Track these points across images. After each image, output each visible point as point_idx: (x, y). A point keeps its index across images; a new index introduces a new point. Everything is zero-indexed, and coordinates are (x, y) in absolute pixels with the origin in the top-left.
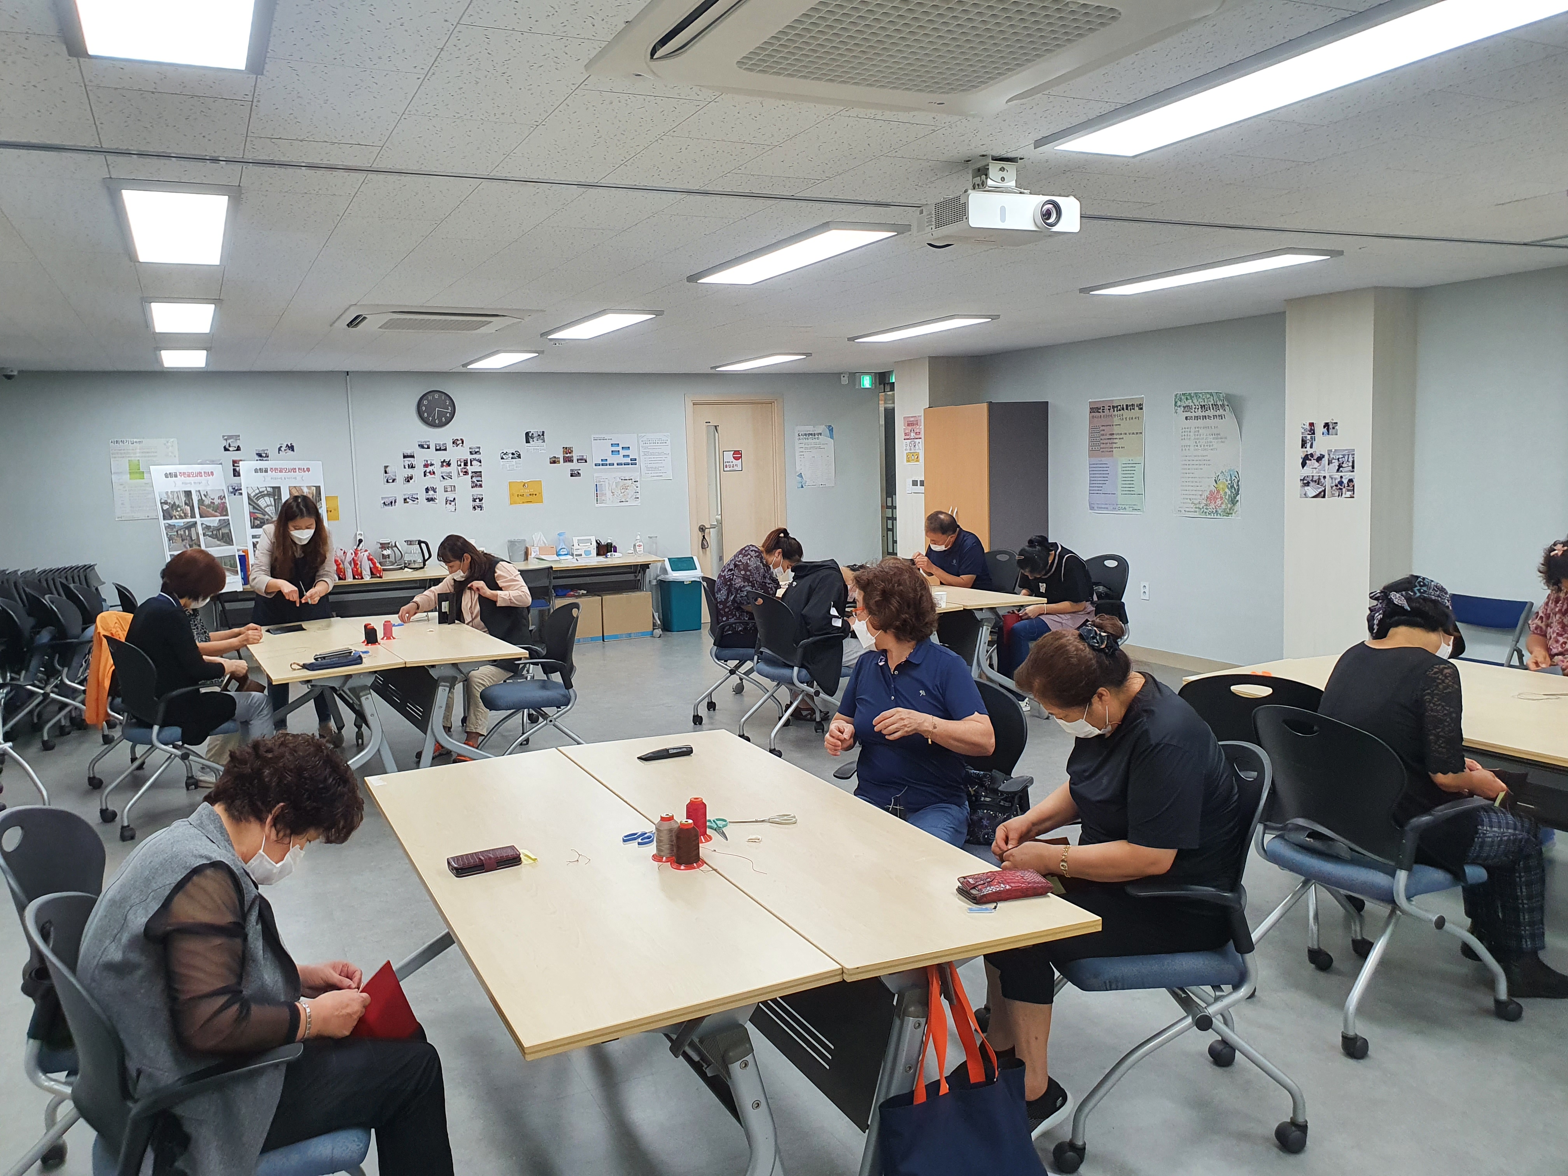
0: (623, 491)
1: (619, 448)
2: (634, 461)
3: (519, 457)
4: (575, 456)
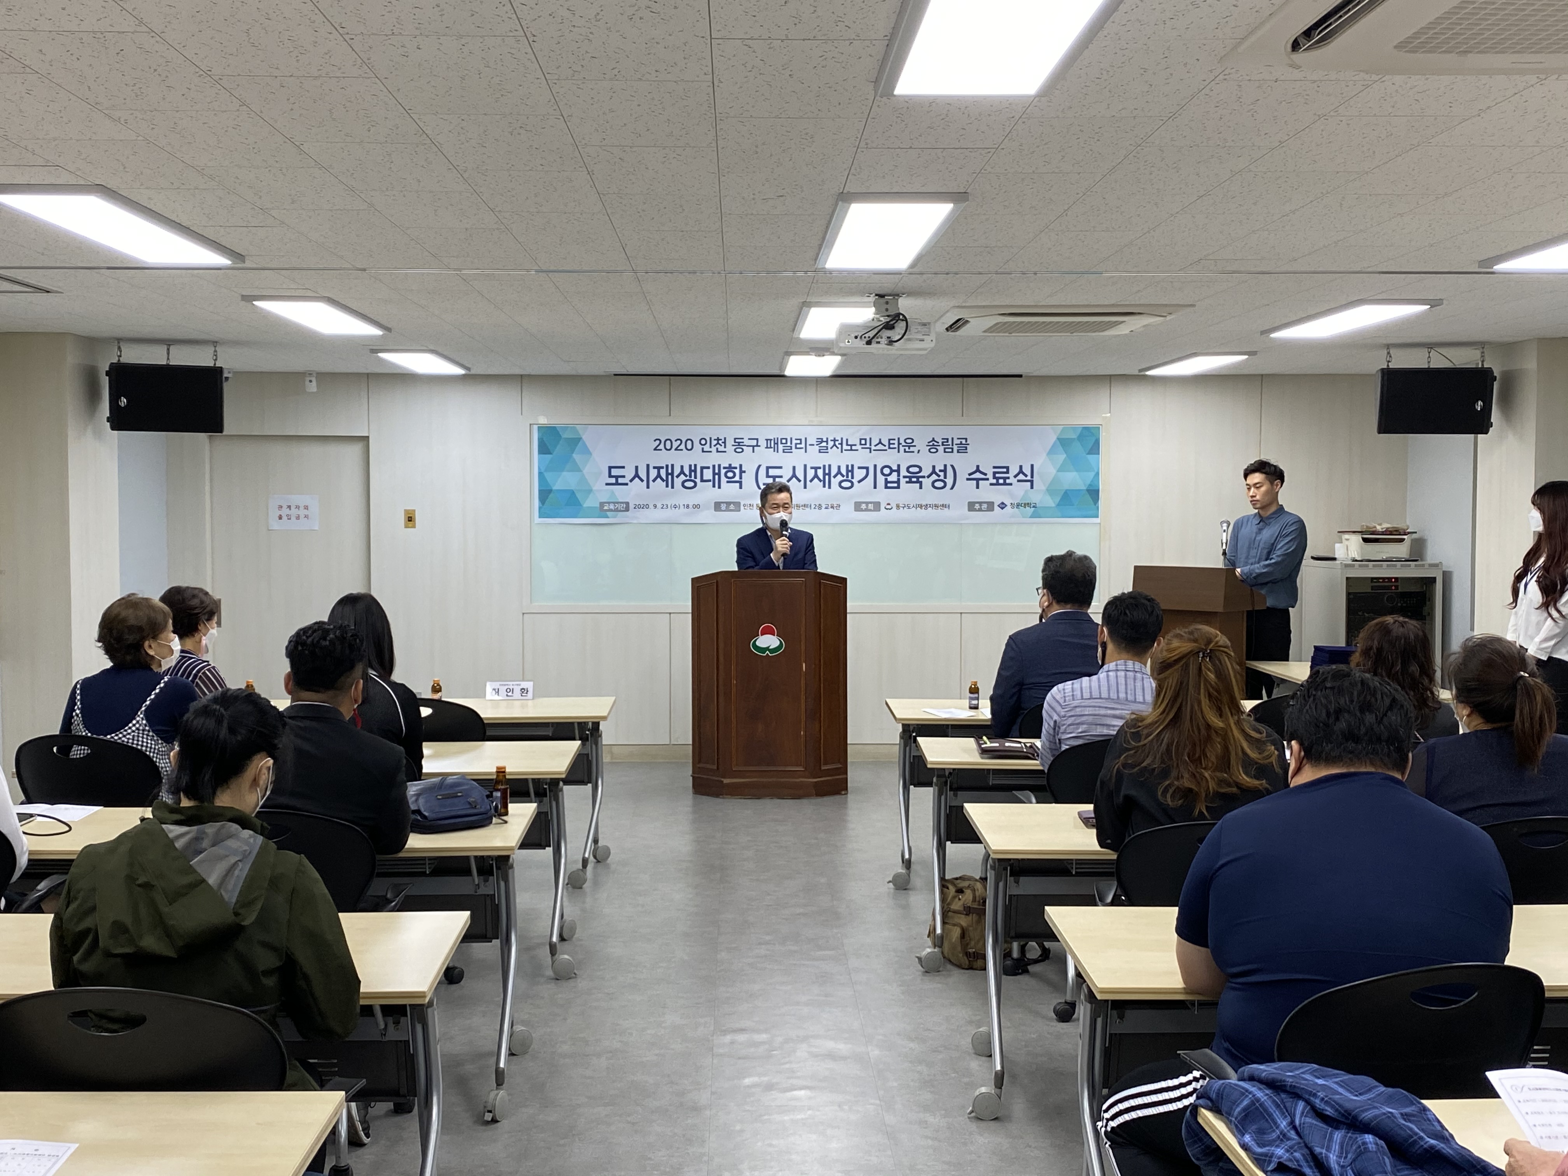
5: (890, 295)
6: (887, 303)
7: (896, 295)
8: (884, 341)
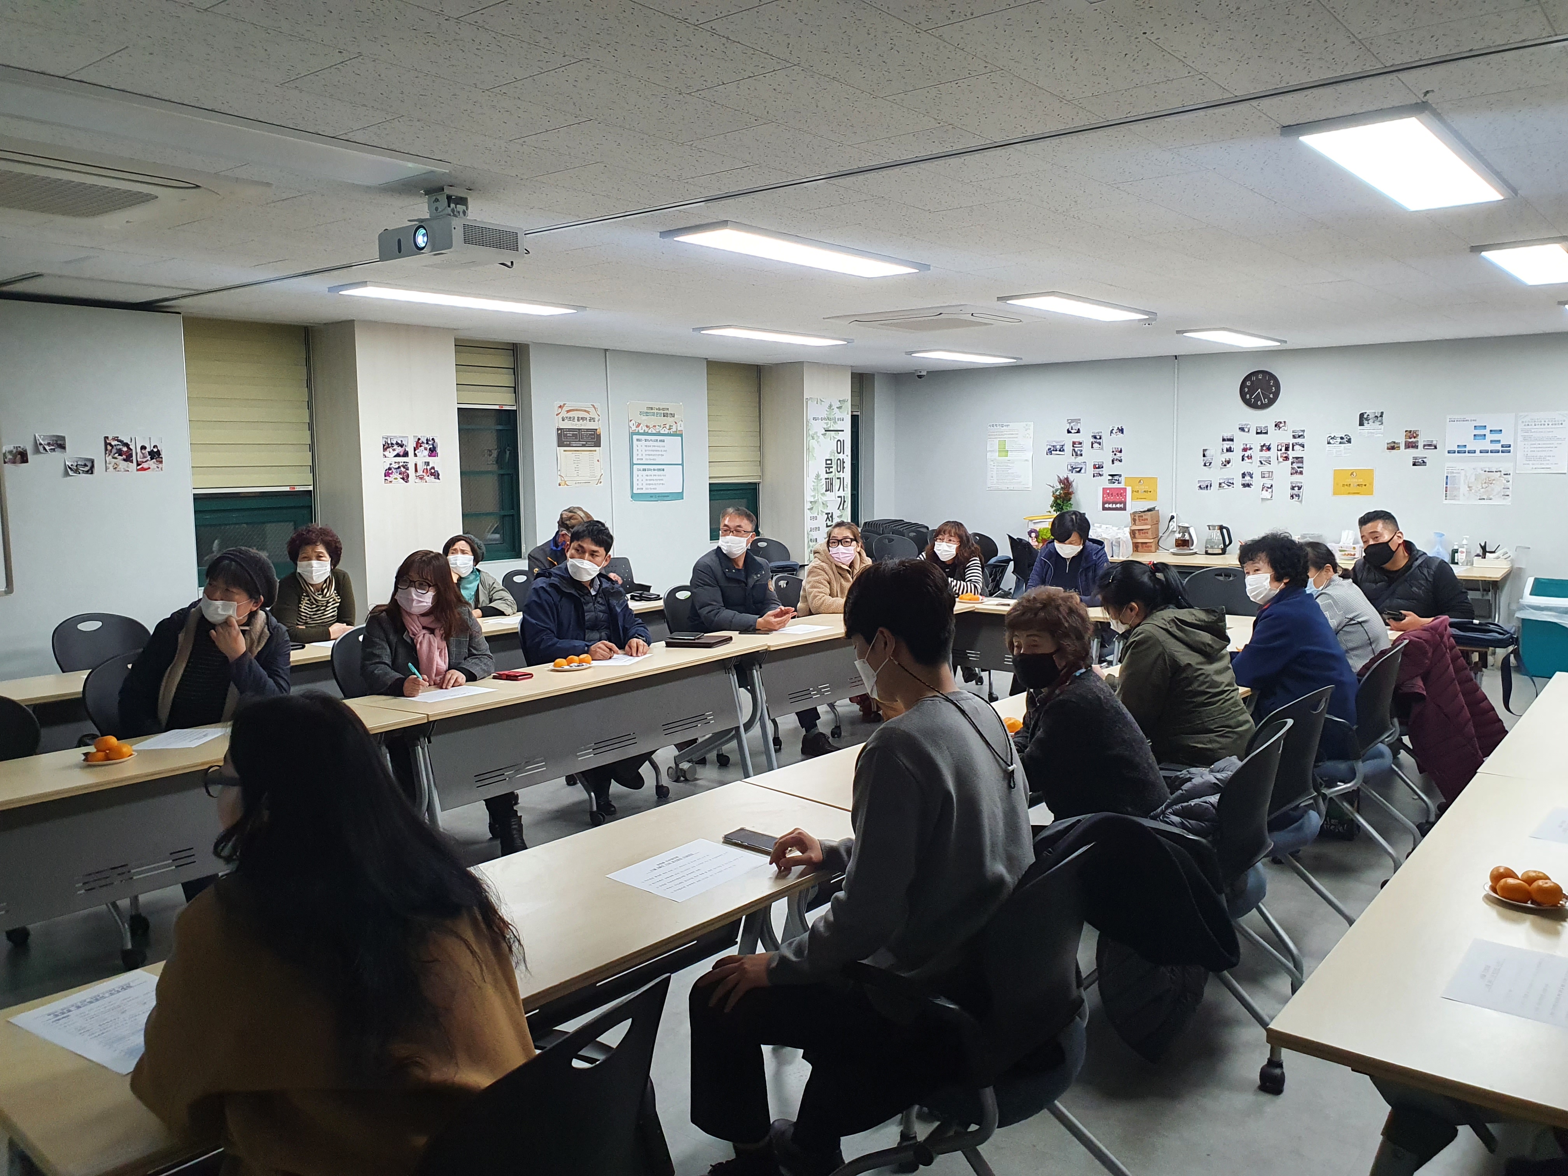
0: (1486, 485)
1: (1487, 432)
2: (1506, 449)
3: (1349, 441)
4: (1421, 441)
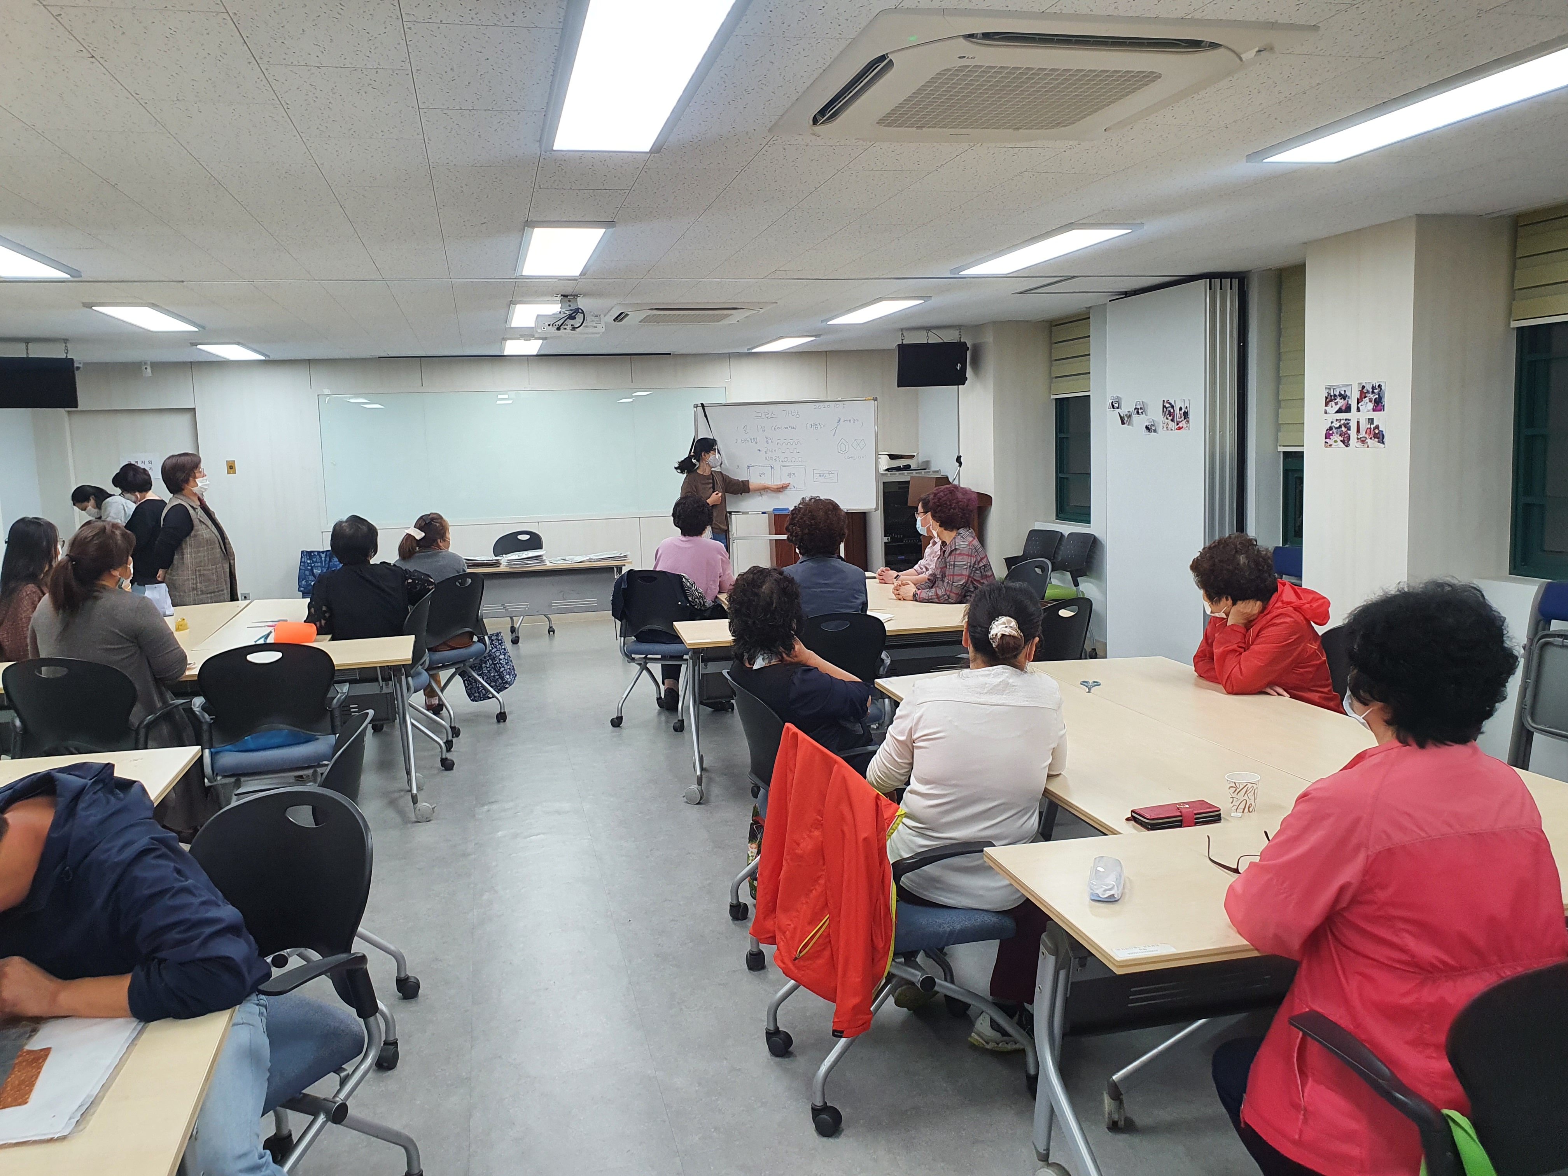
5: (571, 295)
6: (569, 301)
7: (576, 296)
8: (569, 327)
